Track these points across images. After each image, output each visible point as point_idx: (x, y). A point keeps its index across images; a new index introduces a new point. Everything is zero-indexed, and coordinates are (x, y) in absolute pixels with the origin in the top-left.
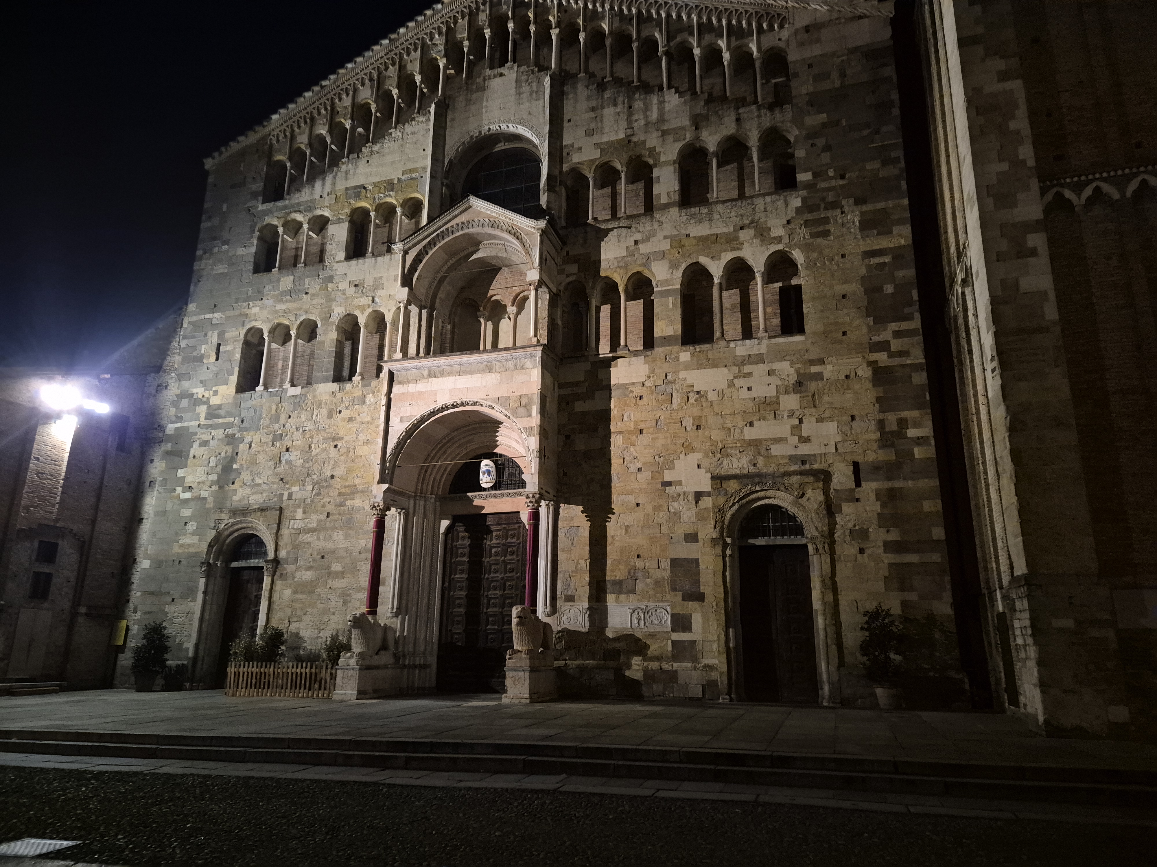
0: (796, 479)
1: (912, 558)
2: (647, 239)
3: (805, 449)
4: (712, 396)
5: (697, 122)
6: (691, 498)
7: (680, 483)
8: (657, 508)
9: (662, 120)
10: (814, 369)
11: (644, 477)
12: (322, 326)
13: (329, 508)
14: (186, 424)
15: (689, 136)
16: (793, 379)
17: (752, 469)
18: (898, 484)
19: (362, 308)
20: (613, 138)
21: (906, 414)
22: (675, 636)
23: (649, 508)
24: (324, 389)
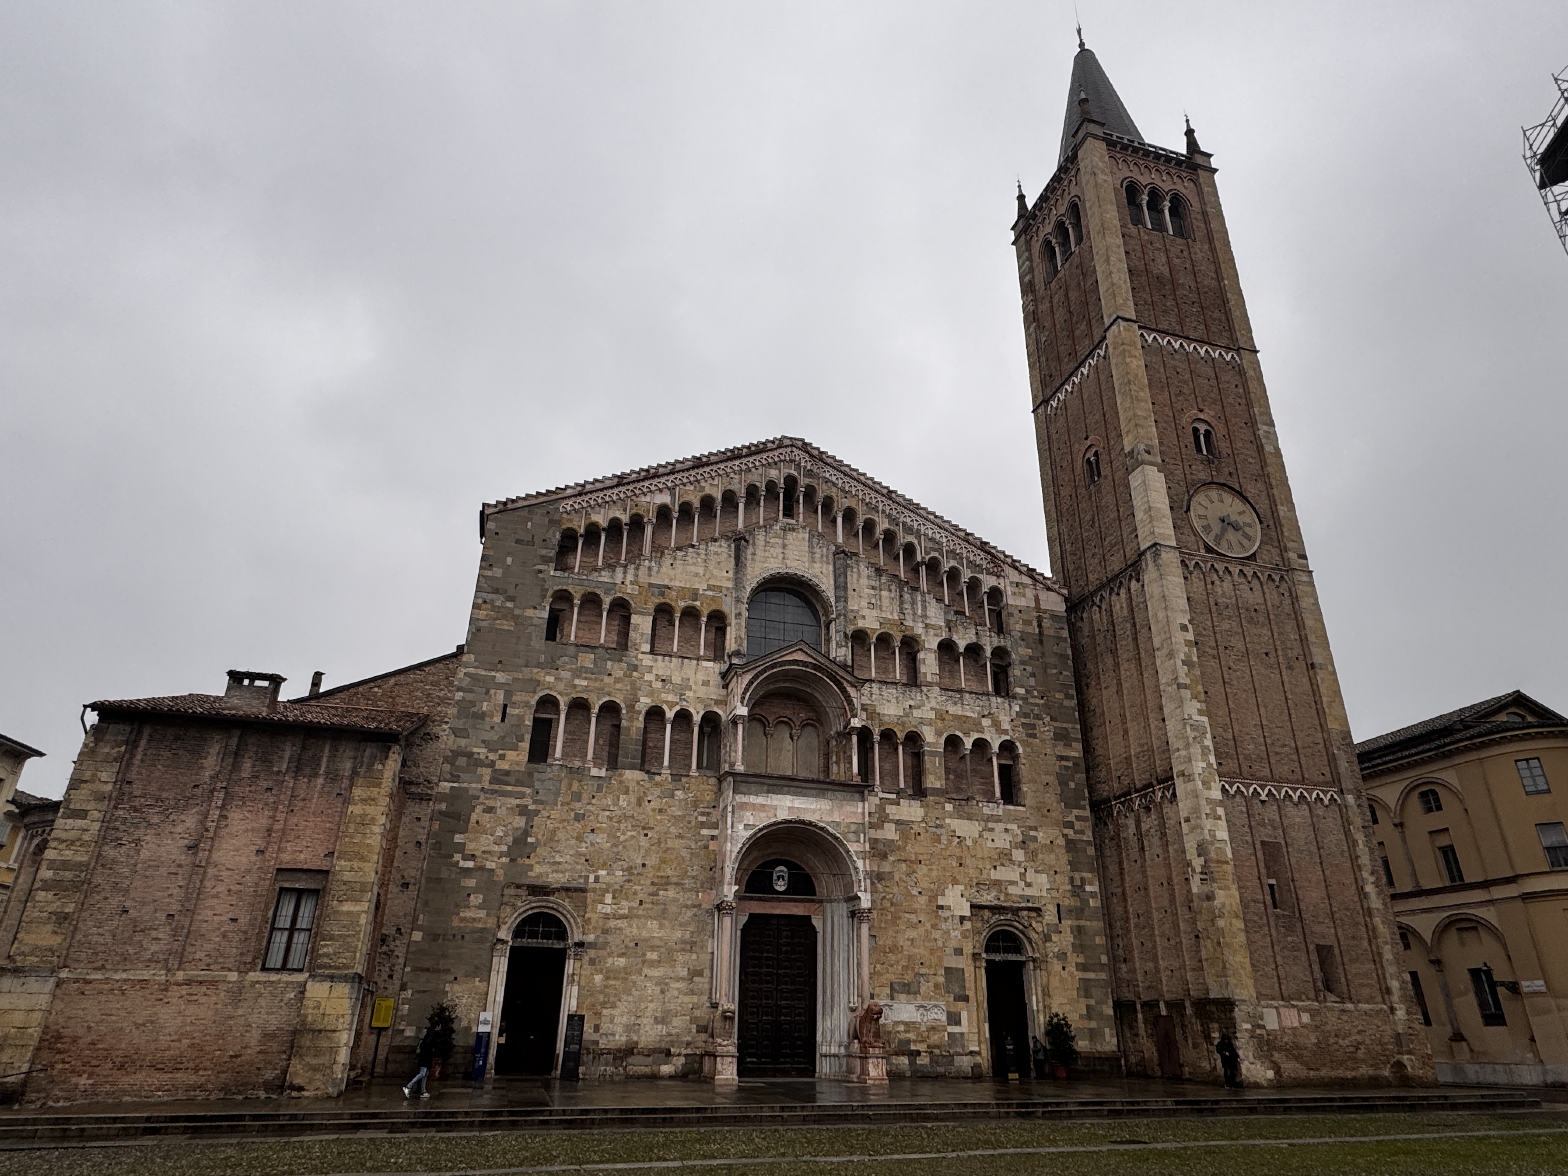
0: (1025, 913)
1: (1091, 975)
2: (918, 707)
3: (1028, 892)
4: (969, 842)
5: (950, 625)
6: (957, 921)
7: (949, 908)
8: (934, 927)
9: (925, 616)
10: (1032, 833)
11: (923, 900)
12: (628, 712)
13: (641, 896)
14: (465, 785)
15: (945, 635)
16: (1020, 838)
17: (996, 902)
18: (1082, 923)
19: (671, 705)
20: (890, 617)
21: (1085, 875)
22: (950, 1029)
23: (928, 925)
24: (631, 776)
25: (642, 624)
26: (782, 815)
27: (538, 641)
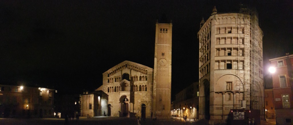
2: (137, 83)
3: (146, 100)
4: (141, 95)
5: (141, 75)
9: (138, 74)
11: (137, 101)
12: (113, 87)
15: (140, 75)
20: (135, 75)
22: (138, 113)
24: (114, 92)
25: (114, 80)
26: (123, 94)
27: (107, 83)
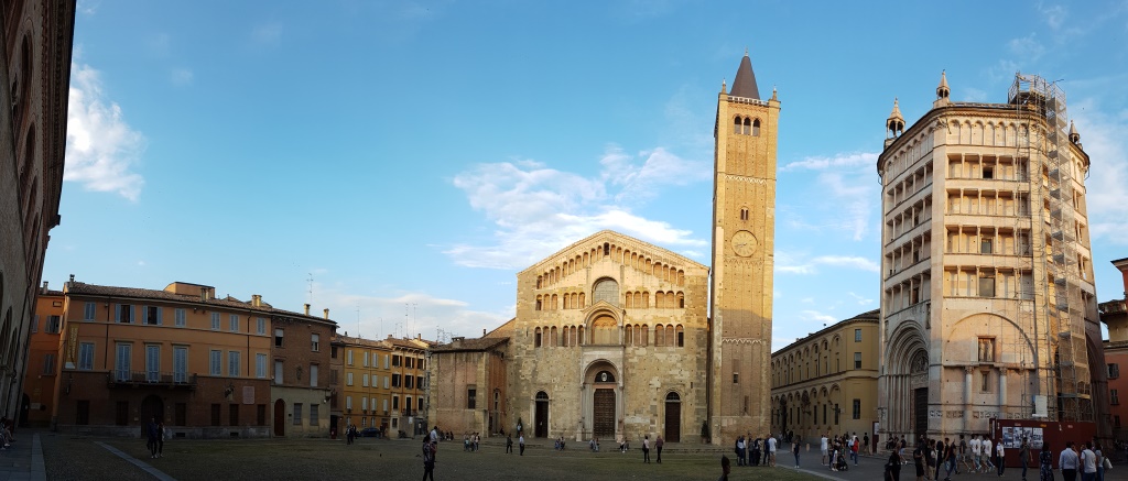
0: (679, 385)
2: (647, 315)
3: (682, 378)
5: (661, 285)
6: (656, 389)
7: (653, 385)
8: (648, 391)
9: (652, 282)
10: (685, 356)
12: (558, 328)
13: (565, 385)
15: (658, 289)
16: (680, 358)
17: (670, 382)
18: (699, 388)
19: (570, 324)
20: (639, 285)
21: (702, 371)
24: (561, 348)
25: (561, 300)
26: (597, 358)
27: (534, 311)
